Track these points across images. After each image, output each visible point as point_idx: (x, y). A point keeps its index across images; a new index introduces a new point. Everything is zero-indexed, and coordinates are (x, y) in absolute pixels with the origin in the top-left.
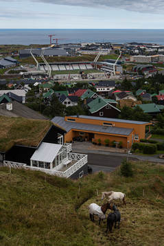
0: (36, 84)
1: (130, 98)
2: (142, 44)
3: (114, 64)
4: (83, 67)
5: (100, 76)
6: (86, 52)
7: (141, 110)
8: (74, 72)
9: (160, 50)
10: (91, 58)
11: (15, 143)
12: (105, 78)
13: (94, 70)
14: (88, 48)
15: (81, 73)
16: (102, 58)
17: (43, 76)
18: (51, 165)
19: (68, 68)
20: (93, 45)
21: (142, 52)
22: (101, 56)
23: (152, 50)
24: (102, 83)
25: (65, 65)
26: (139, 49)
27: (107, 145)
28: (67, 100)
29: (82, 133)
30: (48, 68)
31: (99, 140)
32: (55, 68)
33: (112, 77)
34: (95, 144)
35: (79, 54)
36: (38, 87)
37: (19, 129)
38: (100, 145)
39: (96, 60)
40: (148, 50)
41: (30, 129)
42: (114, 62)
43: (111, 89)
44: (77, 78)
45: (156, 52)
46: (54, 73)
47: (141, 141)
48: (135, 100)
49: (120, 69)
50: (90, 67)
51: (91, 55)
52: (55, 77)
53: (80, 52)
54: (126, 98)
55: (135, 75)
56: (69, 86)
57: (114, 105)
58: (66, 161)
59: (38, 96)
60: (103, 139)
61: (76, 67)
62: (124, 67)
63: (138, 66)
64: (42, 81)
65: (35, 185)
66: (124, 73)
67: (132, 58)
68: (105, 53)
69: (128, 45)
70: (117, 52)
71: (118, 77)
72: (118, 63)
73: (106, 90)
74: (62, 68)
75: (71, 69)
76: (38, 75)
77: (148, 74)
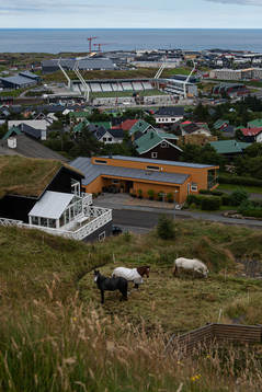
0: (66, 112)
1: (203, 132)
2: (228, 52)
3: (185, 83)
4: (138, 87)
5: (164, 100)
6: (143, 64)
7: (213, 150)
8: (125, 93)
9: (254, 61)
10: (150, 73)
11: (8, 192)
12: (170, 103)
13: (155, 91)
14: (146, 57)
15: (135, 95)
16: (167, 73)
17: (78, 99)
18: (58, 223)
19: (116, 88)
20: (153, 53)
21: (228, 64)
22: (166, 70)
23: (243, 61)
24: (164, 111)
25: (111, 83)
26: (223, 59)
27: (151, 199)
28: (107, 135)
29: (116, 181)
30: (86, 88)
31: (141, 191)
32: (96, 88)
33: (181, 102)
34: (134, 196)
35: (131, 66)
36: (68, 115)
37: (14, 172)
38: (141, 197)
39: (157, 76)
40: (237, 61)
41: (30, 171)
42: (184, 79)
43: (177, 119)
44: (128, 103)
45: (250, 64)
46: (93, 95)
47: (201, 192)
48: (208, 134)
49: (194, 90)
50: (148, 86)
51: (150, 68)
52: (95, 102)
53: (134, 64)
54: (196, 133)
55: (216, 98)
56: (115, 115)
57: (174, 142)
58: (81, 218)
59: (67, 129)
60: (145, 189)
61: (128, 87)
62: (200, 87)
63: (222, 85)
64: (75, 108)
65: (27, 248)
66: (200, 96)
67: (212, 74)
68: (172, 66)
69: (208, 54)
70: (189, 64)
71: (191, 101)
72: (191, 81)
73: (170, 121)
74: (107, 88)
75: (120, 89)
76: (70, 98)
77: (235, 98)
